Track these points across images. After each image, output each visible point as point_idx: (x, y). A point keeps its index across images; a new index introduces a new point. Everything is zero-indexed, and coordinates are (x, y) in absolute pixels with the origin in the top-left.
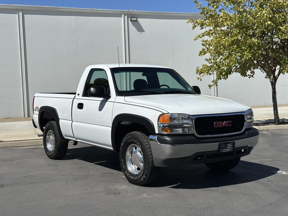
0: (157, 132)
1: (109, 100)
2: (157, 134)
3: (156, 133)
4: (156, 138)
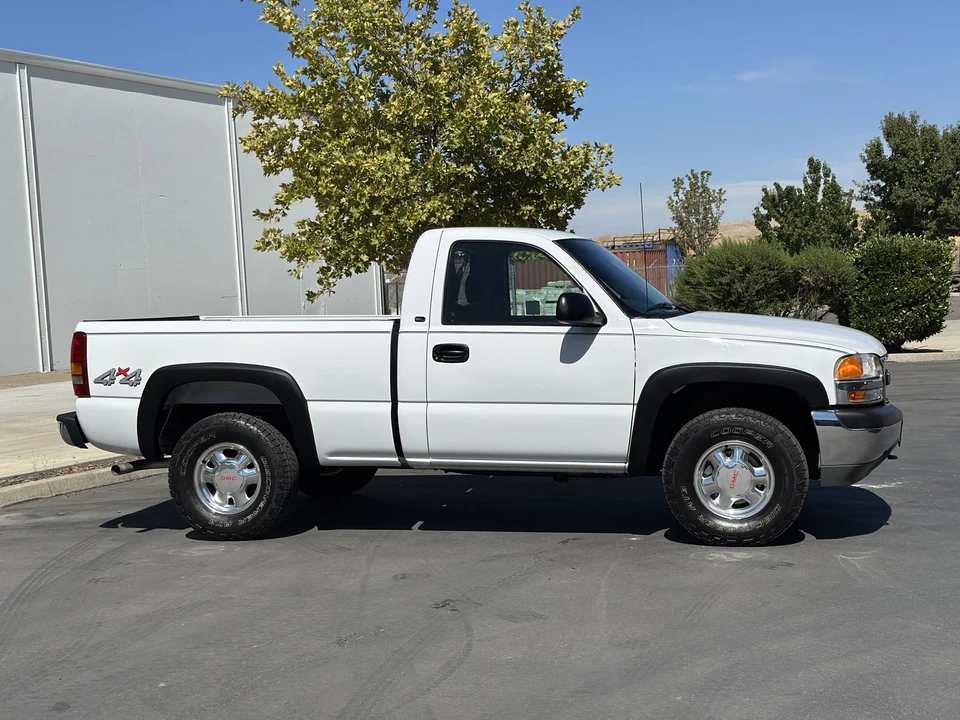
0: (832, 401)
1: (603, 330)
2: (833, 407)
3: (831, 404)
4: (831, 416)
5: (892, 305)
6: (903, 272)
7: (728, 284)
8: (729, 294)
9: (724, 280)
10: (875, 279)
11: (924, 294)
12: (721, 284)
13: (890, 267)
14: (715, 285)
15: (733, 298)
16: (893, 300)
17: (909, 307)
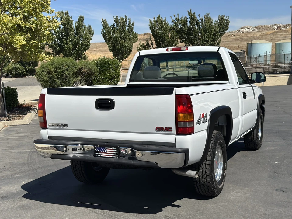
5: (107, 80)
6: (110, 69)
7: (62, 72)
8: (62, 75)
9: (61, 70)
10: (102, 71)
11: (115, 76)
12: (60, 72)
13: (106, 67)
14: (57, 72)
15: (64, 77)
16: (107, 78)
17: (111, 80)
